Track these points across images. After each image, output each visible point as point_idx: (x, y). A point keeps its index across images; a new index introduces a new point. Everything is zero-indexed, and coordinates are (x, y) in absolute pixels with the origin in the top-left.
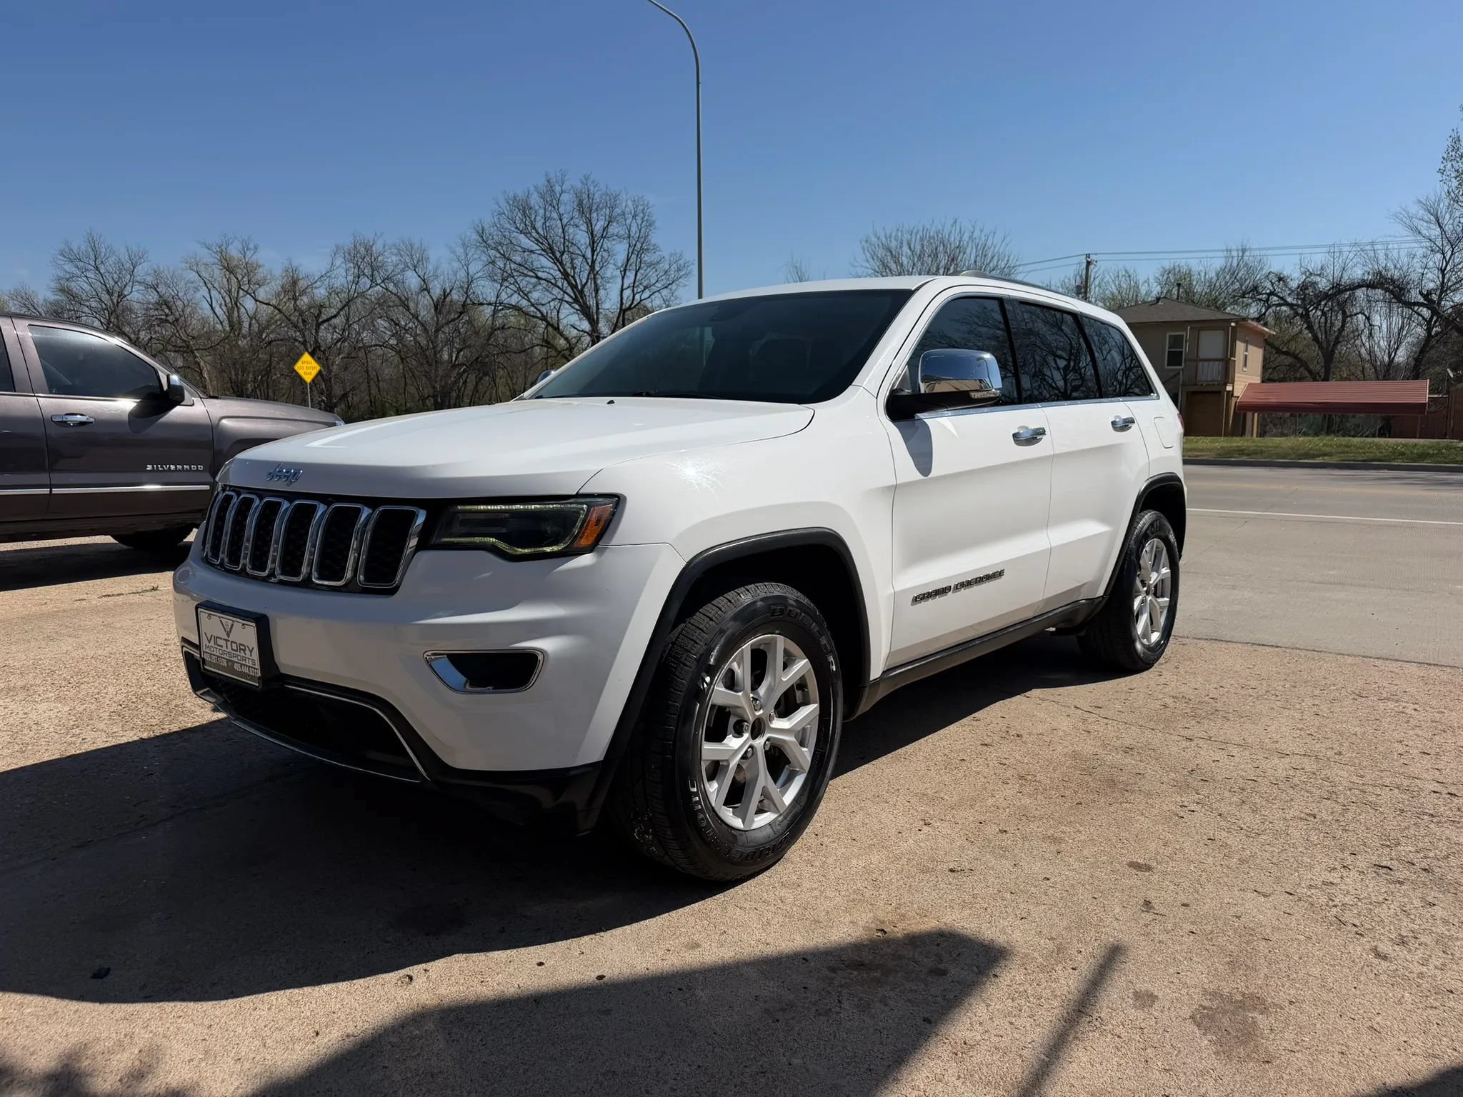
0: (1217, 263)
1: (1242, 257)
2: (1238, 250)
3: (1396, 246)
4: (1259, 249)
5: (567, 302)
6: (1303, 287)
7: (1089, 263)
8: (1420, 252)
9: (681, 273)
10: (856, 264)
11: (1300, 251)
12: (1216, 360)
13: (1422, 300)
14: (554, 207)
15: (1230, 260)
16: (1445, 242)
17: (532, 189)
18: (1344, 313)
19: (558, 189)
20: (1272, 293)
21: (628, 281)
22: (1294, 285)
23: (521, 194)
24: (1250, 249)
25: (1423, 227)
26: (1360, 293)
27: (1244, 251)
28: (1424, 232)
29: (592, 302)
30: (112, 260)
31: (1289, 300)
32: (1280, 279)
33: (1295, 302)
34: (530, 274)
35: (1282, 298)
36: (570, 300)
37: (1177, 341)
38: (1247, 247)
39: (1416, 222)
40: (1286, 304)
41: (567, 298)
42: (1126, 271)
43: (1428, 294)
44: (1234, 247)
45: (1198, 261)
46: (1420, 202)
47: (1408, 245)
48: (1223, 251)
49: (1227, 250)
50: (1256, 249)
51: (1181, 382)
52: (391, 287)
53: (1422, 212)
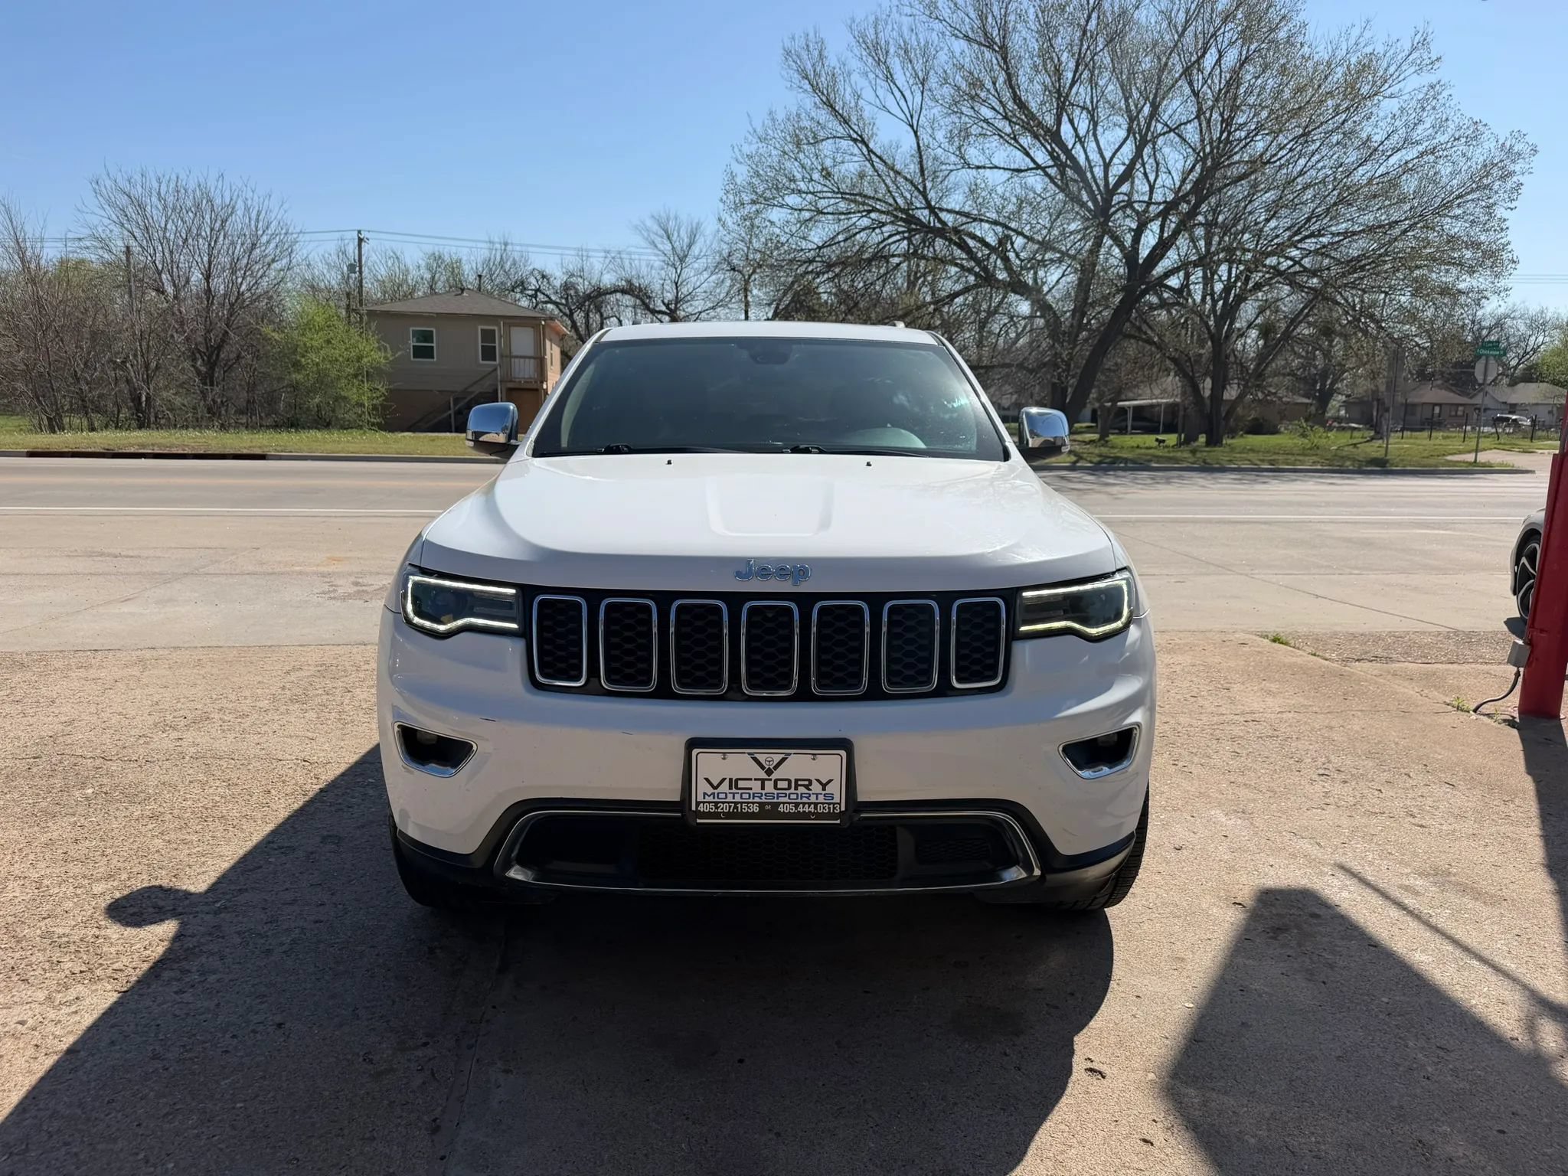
0: (482, 253)
1: (505, 250)
2: (500, 243)
3: (637, 257)
4: (521, 245)
6: (567, 287)
7: (360, 240)
8: (657, 264)
10: (85, 210)
11: (560, 251)
12: (530, 358)
13: (663, 308)
15: (494, 252)
16: (676, 258)
18: (601, 315)
20: (537, 290)
22: (558, 283)
24: (512, 244)
25: (658, 240)
26: (612, 298)
27: (506, 244)
28: (660, 246)
31: (553, 298)
32: (543, 277)
33: (558, 300)
35: (547, 296)
37: (488, 336)
38: (509, 241)
39: (653, 236)
40: (551, 301)
42: (394, 253)
43: (668, 304)
44: (497, 240)
45: (468, 249)
46: (653, 217)
47: (646, 257)
48: (486, 242)
49: (490, 242)
50: (517, 245)
51: (499, 378)
53: (656, 228)
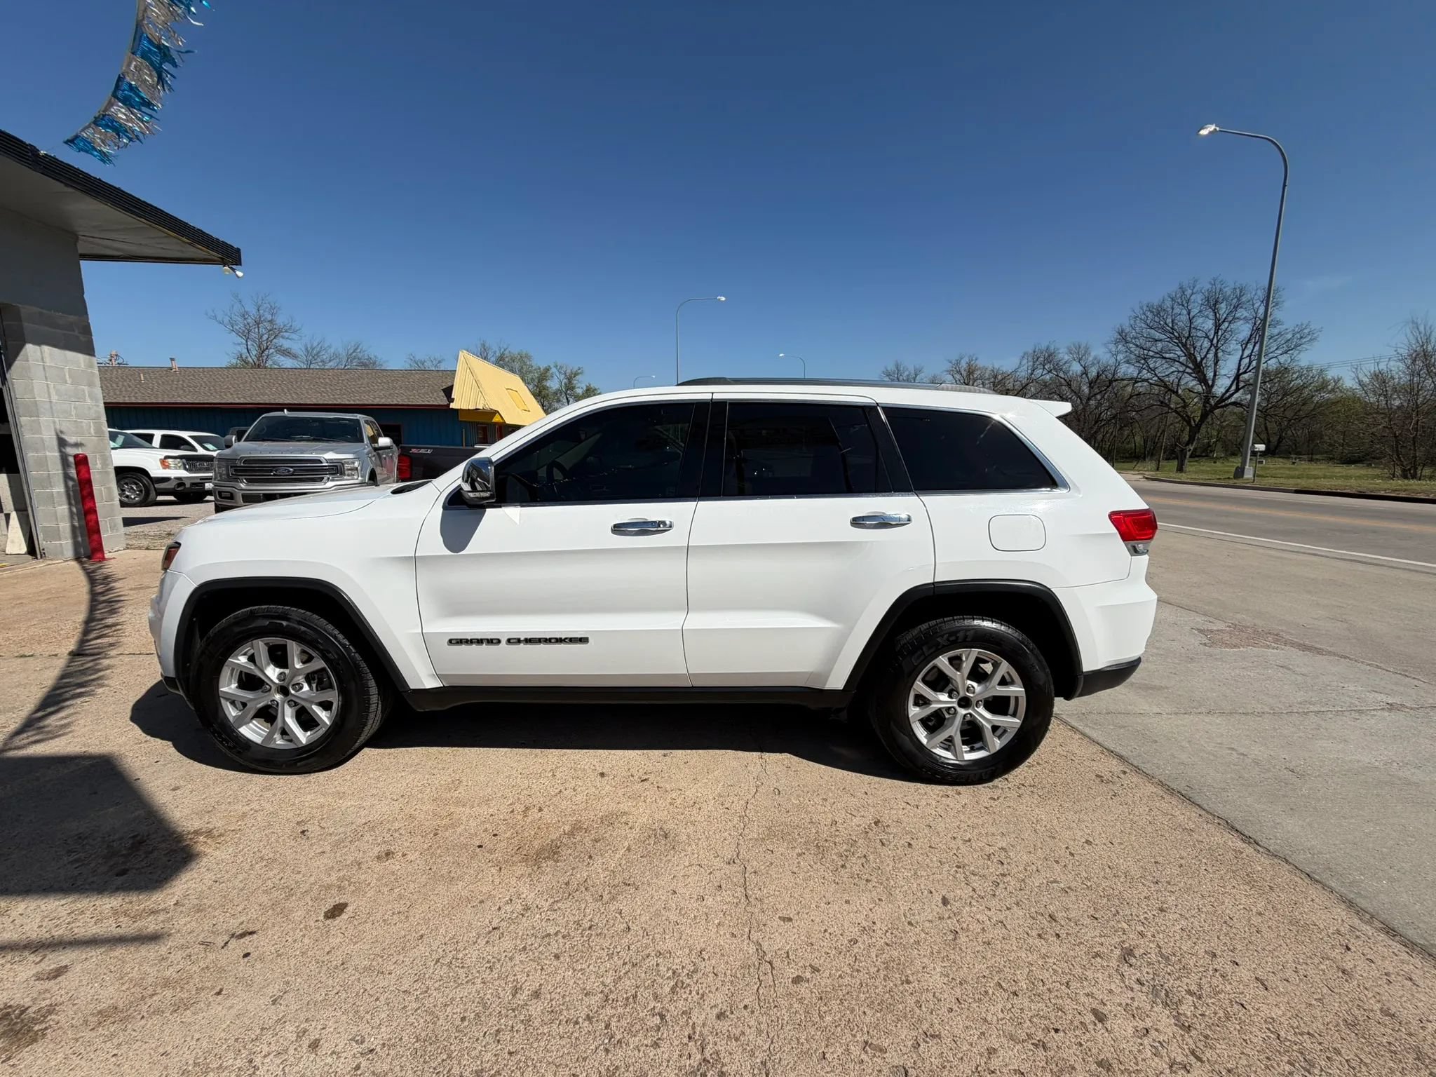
5: (1188, 373)
9: (1304, 340)
14: (1183, 305)
17: (1166, 297)
19: (1189, 292)
21: (1247, 352)
23: (1156, 302)
29: (1210, 375)
30: (907, 373)
34: (1158, 356)
36: (1190, 371)
41: (1188, 370)
52: (1061, 375)
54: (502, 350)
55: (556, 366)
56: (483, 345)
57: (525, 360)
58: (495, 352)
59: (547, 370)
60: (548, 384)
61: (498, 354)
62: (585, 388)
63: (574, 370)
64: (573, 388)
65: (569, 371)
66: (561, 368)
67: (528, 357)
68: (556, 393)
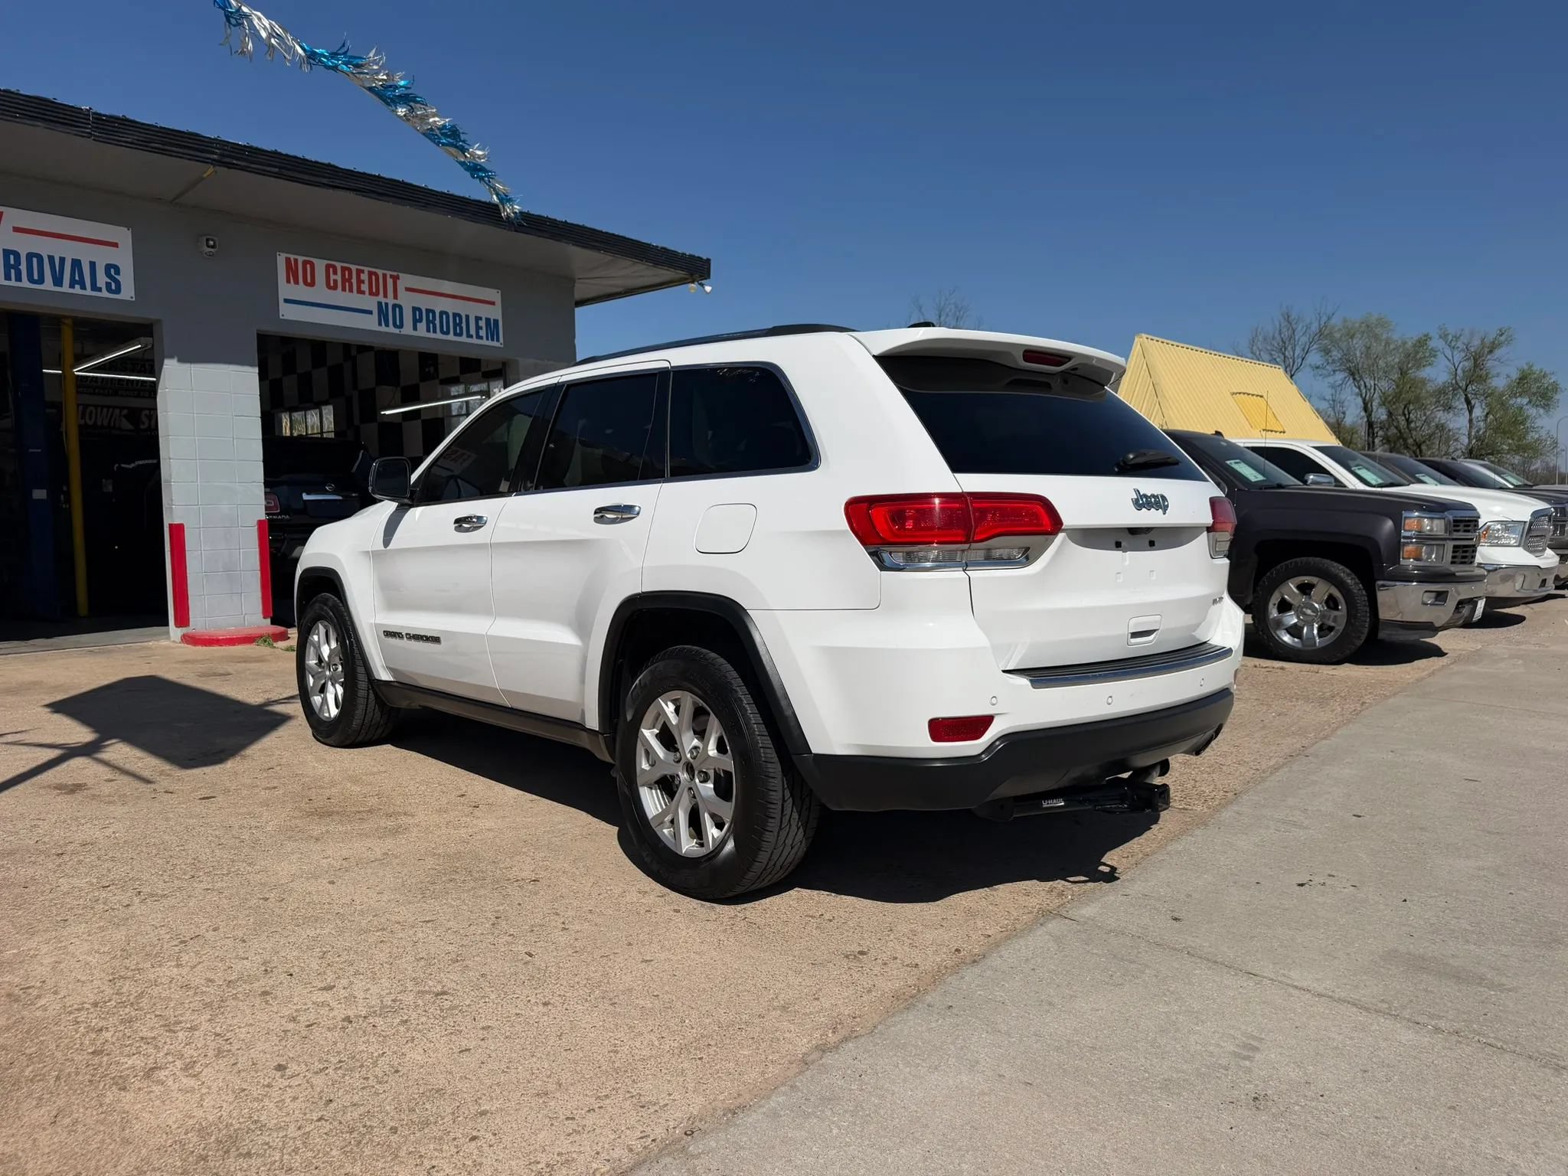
54: (1324, 319)
55: (1444, 336)
56: (1287, 318)
57: (1378, 331)
58: (1308, 327)
59: (1422, 343)
60: (1426, 373)
61: (1315, 327)
62: (1515, 375)
63: (1491, 337)
64: (1483, 379)
65: (1476, 342)
66: (1457, 338)
67: (1382, 323)
68: (1441, 392)
